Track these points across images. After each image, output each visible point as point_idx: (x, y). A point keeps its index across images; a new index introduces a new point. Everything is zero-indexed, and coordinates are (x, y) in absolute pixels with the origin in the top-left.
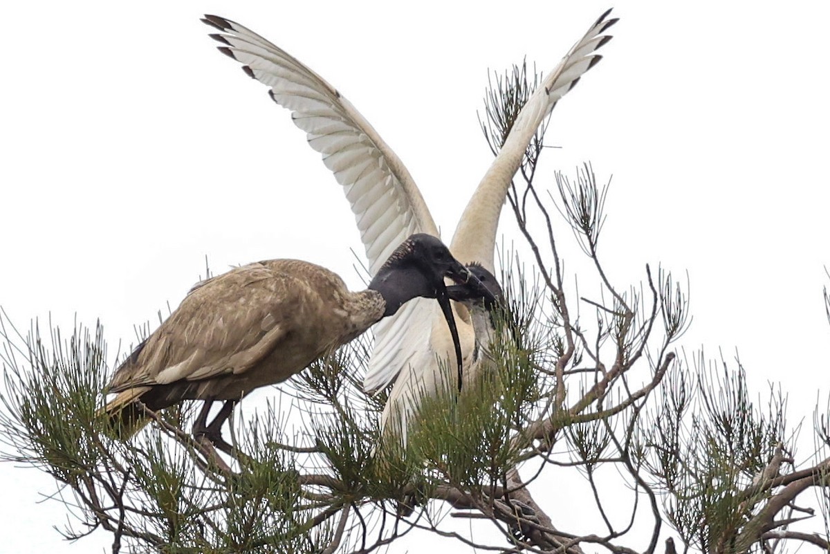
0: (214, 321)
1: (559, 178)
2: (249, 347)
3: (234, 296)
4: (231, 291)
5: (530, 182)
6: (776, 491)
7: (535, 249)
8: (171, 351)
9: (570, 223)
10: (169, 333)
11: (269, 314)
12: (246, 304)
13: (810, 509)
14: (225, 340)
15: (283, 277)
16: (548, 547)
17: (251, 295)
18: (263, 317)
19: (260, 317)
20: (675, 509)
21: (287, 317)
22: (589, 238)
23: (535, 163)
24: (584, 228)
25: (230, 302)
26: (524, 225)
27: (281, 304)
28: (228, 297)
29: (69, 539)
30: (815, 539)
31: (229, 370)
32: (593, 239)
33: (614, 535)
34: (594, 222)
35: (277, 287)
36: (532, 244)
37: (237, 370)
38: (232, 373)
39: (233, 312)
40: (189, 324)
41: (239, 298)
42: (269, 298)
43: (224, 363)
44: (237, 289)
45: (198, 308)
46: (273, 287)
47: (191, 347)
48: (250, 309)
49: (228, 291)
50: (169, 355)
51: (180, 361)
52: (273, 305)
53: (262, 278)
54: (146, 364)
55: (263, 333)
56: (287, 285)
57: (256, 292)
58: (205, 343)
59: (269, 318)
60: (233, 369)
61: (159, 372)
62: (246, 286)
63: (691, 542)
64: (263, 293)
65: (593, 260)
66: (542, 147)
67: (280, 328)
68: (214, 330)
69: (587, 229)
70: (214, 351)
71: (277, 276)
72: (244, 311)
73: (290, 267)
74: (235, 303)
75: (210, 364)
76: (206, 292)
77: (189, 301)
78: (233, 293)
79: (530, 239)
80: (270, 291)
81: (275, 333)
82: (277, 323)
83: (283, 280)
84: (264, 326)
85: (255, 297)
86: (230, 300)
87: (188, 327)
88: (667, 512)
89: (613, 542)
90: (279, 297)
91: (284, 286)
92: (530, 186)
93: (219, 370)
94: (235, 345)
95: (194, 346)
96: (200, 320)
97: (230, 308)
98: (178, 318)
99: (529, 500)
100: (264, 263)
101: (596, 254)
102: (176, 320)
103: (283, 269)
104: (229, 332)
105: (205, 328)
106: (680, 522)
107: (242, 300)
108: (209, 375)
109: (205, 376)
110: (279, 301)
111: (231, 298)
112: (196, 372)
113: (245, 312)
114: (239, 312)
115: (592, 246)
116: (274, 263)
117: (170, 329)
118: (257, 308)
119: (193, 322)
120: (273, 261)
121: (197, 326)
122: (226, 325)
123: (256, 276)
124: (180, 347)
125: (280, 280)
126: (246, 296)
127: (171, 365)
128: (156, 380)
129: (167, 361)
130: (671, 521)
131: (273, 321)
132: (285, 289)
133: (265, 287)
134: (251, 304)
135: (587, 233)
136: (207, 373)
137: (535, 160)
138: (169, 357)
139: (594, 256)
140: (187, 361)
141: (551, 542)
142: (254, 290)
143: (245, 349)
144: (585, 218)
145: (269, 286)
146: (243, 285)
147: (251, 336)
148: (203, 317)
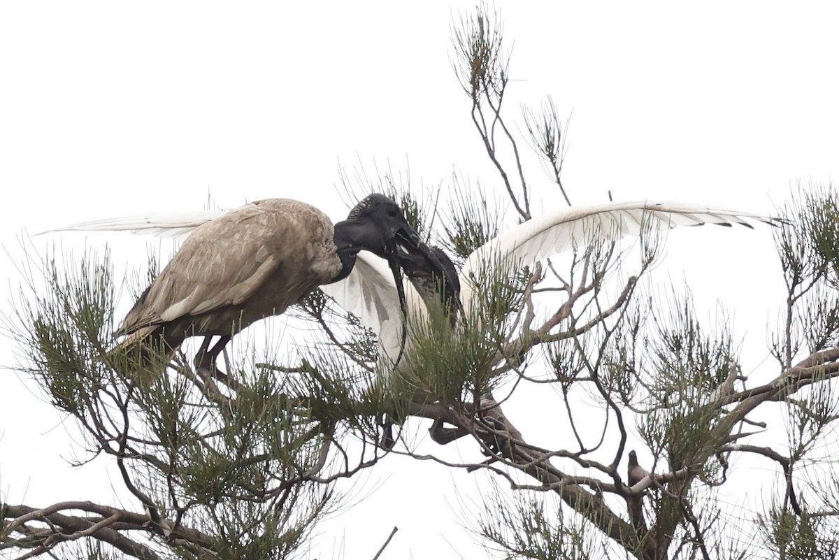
0: (213, 257)
1: (524, 111)
2: (246, 278)
3: (230, 233)
4: (226, 229)
5: (497, 113)
6: (731, 407)
7: (504, 176)
8: (174, 288)
9: (536, 152)
10: (172, 273)
11: (263, 247)
12: (241, 239)
13: (763, 423)
14: (223, 273)
15: (273, 212)
16: (519, 460)
17: (245, 230)
18: (256, 251)
19: (254, 251)
20: (646, 425)
21: (278, 249)
22: (554, 164)
23: (501, 95)
24: (549, 156)
25: (226, 238)
26: (493, 154)
27: (273, 236)
28: (224, 234)
29: (74, 465)
30: (768, 452)
31: (229, 302)
32: (558, 166)
33: (584, 451)
34: (558, 151)
35: (268, 221)
36: (502, 171)
37: (236, 301)
38: (231, 304)
39: (230, 247)
40: (190, 261)
41: (234, 235)
42: (261, 232)
43: (224, 295)
44: (233, 227)
45: (197, 247)
46: (265, 222)
47: (191, 284)
48: (245, 243)
49: (224, 229)
50: (173, 292)
51: (183, 298)
52: (265, 238)
53: (254, 214)
54: (152, 304)
55: (259, 264)
56: (277, 219)
57: (250, 227)
58: (205, 278)
59: (263, 250)
60: (232, 300)
61: (164, 311)
62: (240, 222)
63: (660, 455)
64: (256, 228)
65: (558, 185)
66: (507, 80)
67: (274, 259)
68: (213, 265)
69: (551, 156)
70: (214, 285)
71: (269, 212)
72: (240, 246)
73: (280, 203)
74: (231, 239)
75: (211, 298)
76: (205, 232)
77: (190, 241)
78: (229, 230)
79: (499, 167)
80: (262, 225)
81: (268, 264)
82: (270, 254)
83: (274, 214)
84: (258, 258)
85: (249, 232)
86: (225, 237)
87: (189, 265)
88: (639, 427)
89: (583, 457)
90: (271, 230)
91: (274, 220)
92: (498, 116)
93: (220, 303)
94: (233, 278)
95: (196, 282)
96: (199, 258)
97: (226, 244)
98: (179, 258)
99: (501, 416)
100: (257, 203)
101: (561, 180)
102: (178, 260)
103: (274, 205)
104: (227, 265)
105: (204, 264)
106: (650, 437)
107: (237, 236)
108: (211, 308)
109: (206, 310)
110: (270, 234)
111: (226, 235)
112: (199, 306)
113: (240, 248)
114: (236, 246)
115: (557, 173)
116: (266, 202)
117: (171, 270)
118: (252, 242)
119: (194, 260)
120: (264, 201)
121: (197, 263)
122: (223, 259)
123: (249, 213)
124: (183, 283)
125: (271, 215)
126: (241, 232)
127: (174, 303)
128: (162, 318)
129: (171, 299)
130: (642, 436)
131: (266, 253)
132: (275, 223)
133: (257, 223)
134: (246, 238)
135: (552, 160)
136: (208, 307)
137: (502, 92)
138: (172, 295)
139: (559, 182)
140: (190, 296)
141: (521, 455)
142: (247, 226)
143: (242, 281)
144: (550, 146)
145: (261, 221)
146: (237, 223)
147: (246, 268)
148: (202, 254)
